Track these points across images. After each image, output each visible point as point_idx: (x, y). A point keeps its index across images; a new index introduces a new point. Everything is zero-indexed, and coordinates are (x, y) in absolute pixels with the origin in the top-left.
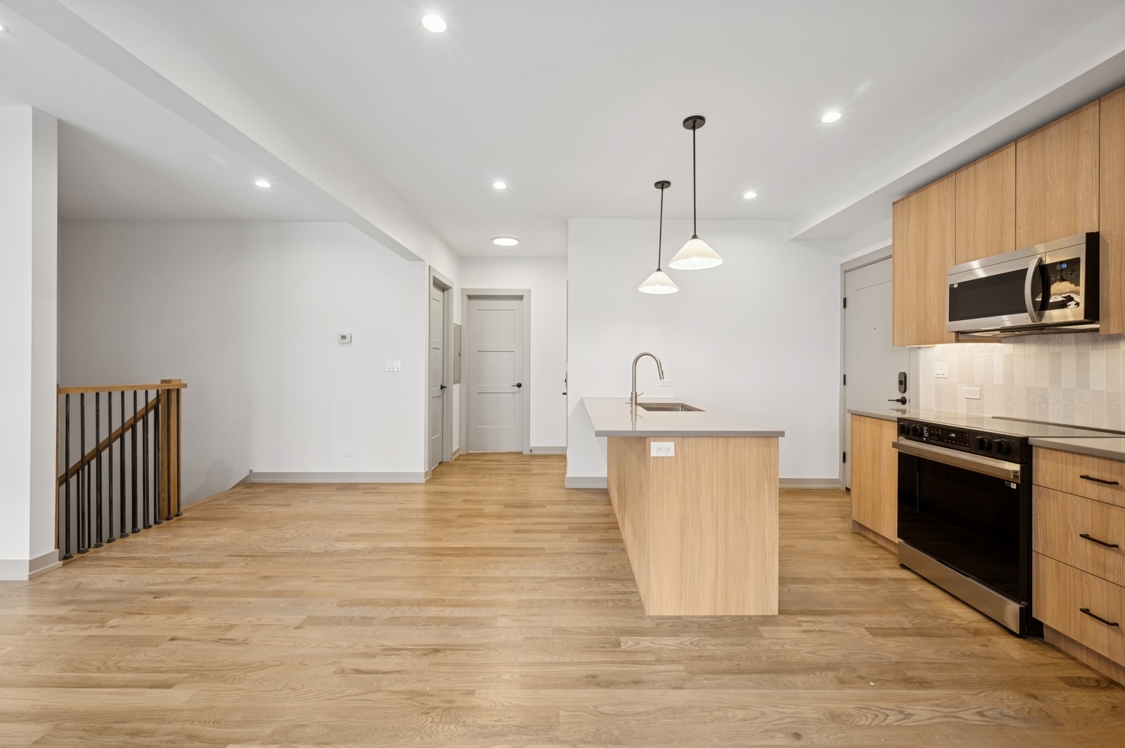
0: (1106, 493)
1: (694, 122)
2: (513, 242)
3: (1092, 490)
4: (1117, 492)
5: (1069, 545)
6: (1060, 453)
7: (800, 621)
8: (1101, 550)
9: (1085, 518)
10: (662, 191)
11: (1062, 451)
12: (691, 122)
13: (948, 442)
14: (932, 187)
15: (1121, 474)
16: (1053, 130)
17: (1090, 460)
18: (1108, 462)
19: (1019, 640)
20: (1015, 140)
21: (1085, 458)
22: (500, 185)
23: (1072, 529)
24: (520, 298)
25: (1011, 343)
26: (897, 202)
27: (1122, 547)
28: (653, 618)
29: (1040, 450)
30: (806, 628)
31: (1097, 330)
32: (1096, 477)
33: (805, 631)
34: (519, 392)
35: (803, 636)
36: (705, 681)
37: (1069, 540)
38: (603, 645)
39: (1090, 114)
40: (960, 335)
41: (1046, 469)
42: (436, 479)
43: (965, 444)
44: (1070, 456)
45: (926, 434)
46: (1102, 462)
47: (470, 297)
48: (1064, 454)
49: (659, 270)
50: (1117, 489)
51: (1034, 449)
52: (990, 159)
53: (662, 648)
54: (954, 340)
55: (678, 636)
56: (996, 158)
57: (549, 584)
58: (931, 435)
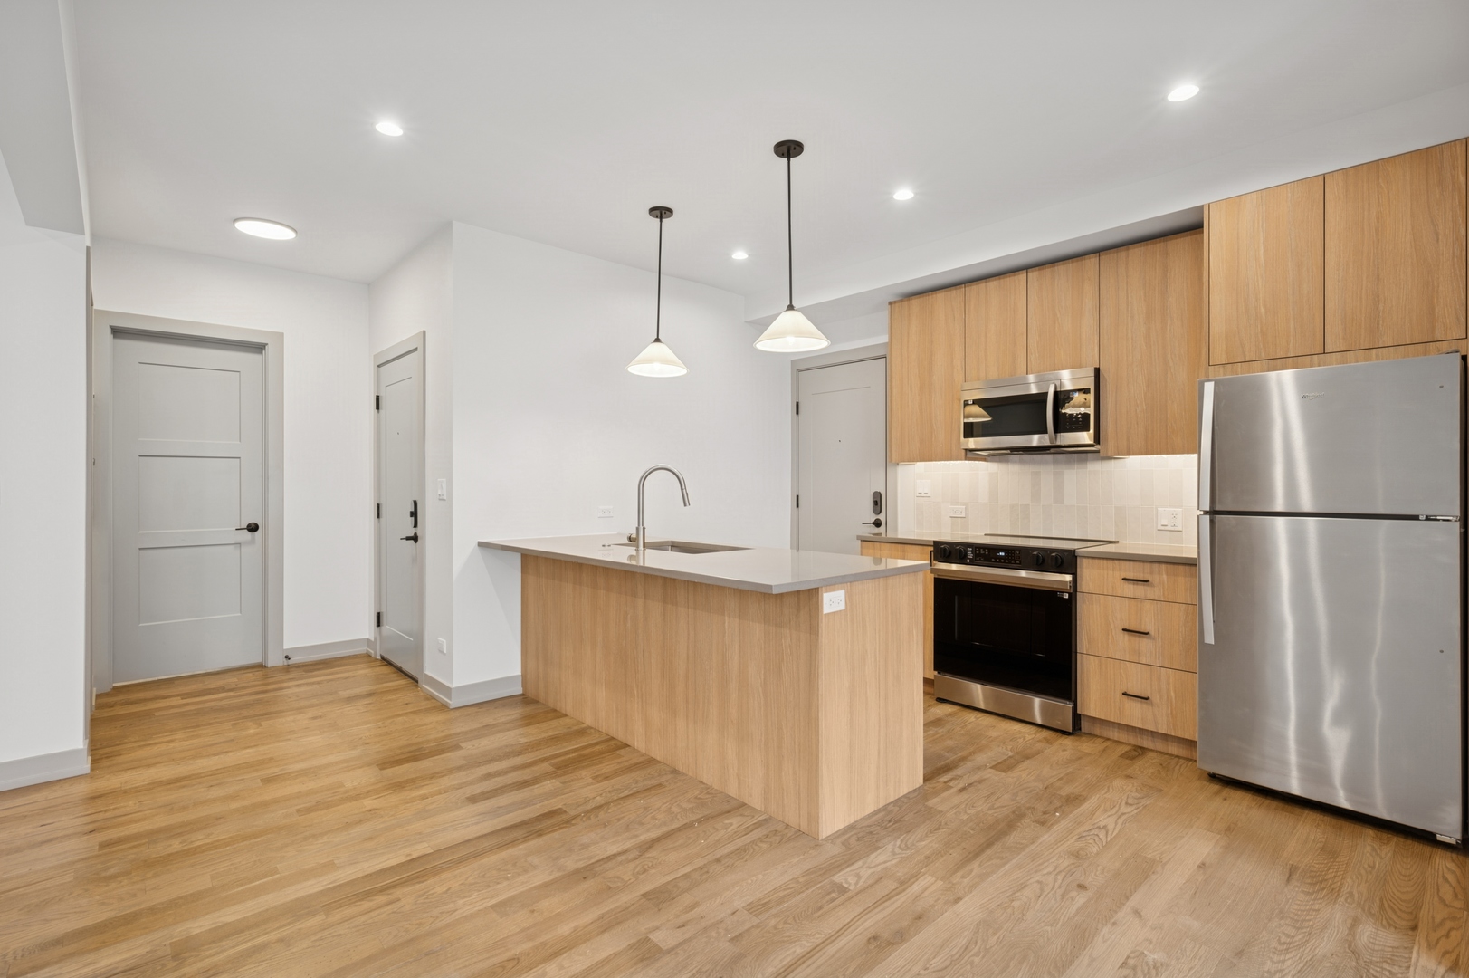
0: (1139, 590)
1: (789, 149)
2: (283, 234)
3: (1130, 589)
4: (1148, 588)
5: (1110, 641)
6: (1102, 561)
7: (945, 783)
8: (1135, 639)
9: (1122, 614)
10: (661, 221)
11: (1103, 558)
12: (784, 149)
13: (996, 562)
14: (938, 295)
15: (1152, 573)
16: (1061, 269)
17: (1127, 563)
18: (1141, 564)
19: (1071, 737)
20: (1027, 268)
21: (1123, 563)
22: (389, 128)
23: (1112, 627)
24: (260, 348)
25: (995, 461)
26: (895, 302)
27: (1152, 633)
28: (833, 838)
29: (1085, 560)
30: (961, 786)
31: (1098, 452)
32: (1132, 578)
33: (961, 790)
34: (253, 542)
35: (964, 796)
36: (966, 881)
37: (1110, 636)
38: (828, 898)
39: (1092, 262)
40: (968, 453)
41: (1090, 575)
42: (109, 756)
43: (1015, 561)
44: (1111, 562)
45: (970, 555)
46: (1137, 564)
47: (117, 332)
48: (1105, 561)
49: (658, 340)
50: (1148, 585)
51: (1078, 559)
52: (1002, 280)
53: (886, 868)
54: (963, 457)
55: (879, 848)
56: (1007, 281)
57: (648, 855)
58: (976, 555)
